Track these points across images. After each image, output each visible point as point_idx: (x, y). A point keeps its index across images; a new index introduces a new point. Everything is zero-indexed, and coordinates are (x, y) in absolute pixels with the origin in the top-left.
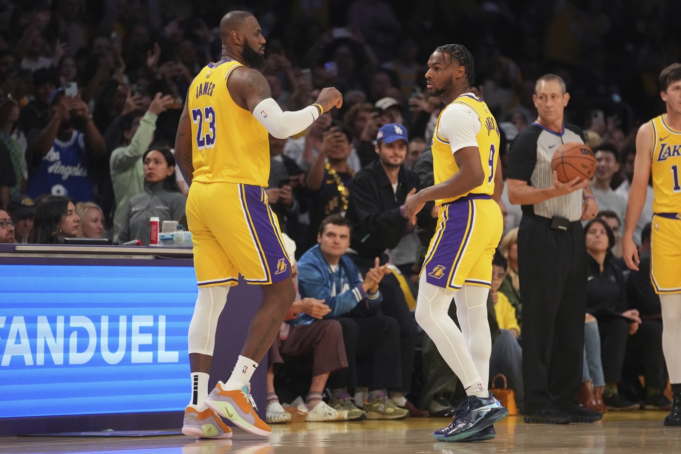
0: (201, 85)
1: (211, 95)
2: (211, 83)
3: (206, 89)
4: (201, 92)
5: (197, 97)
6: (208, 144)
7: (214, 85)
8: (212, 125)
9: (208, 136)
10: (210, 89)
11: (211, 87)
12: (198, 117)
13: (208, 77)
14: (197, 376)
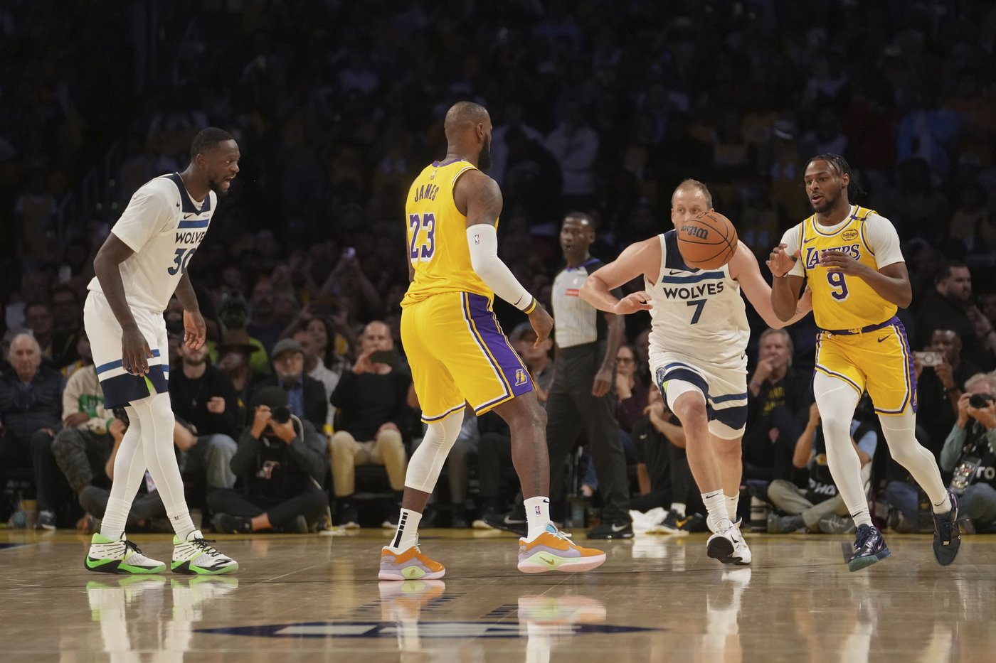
0: (423, 186)
1: (433, 200)
2: (435, 186)
3: (428, 192)
4: (421, 195)
5: (416, 201)
6: (423, 256)
7: (438, 188)
8: (430, 235)
9: (424, 247)
10: (432, 192)
11: (434, 191)
12: (415, 224)
13: (432, 178)
14: (407, 514)
